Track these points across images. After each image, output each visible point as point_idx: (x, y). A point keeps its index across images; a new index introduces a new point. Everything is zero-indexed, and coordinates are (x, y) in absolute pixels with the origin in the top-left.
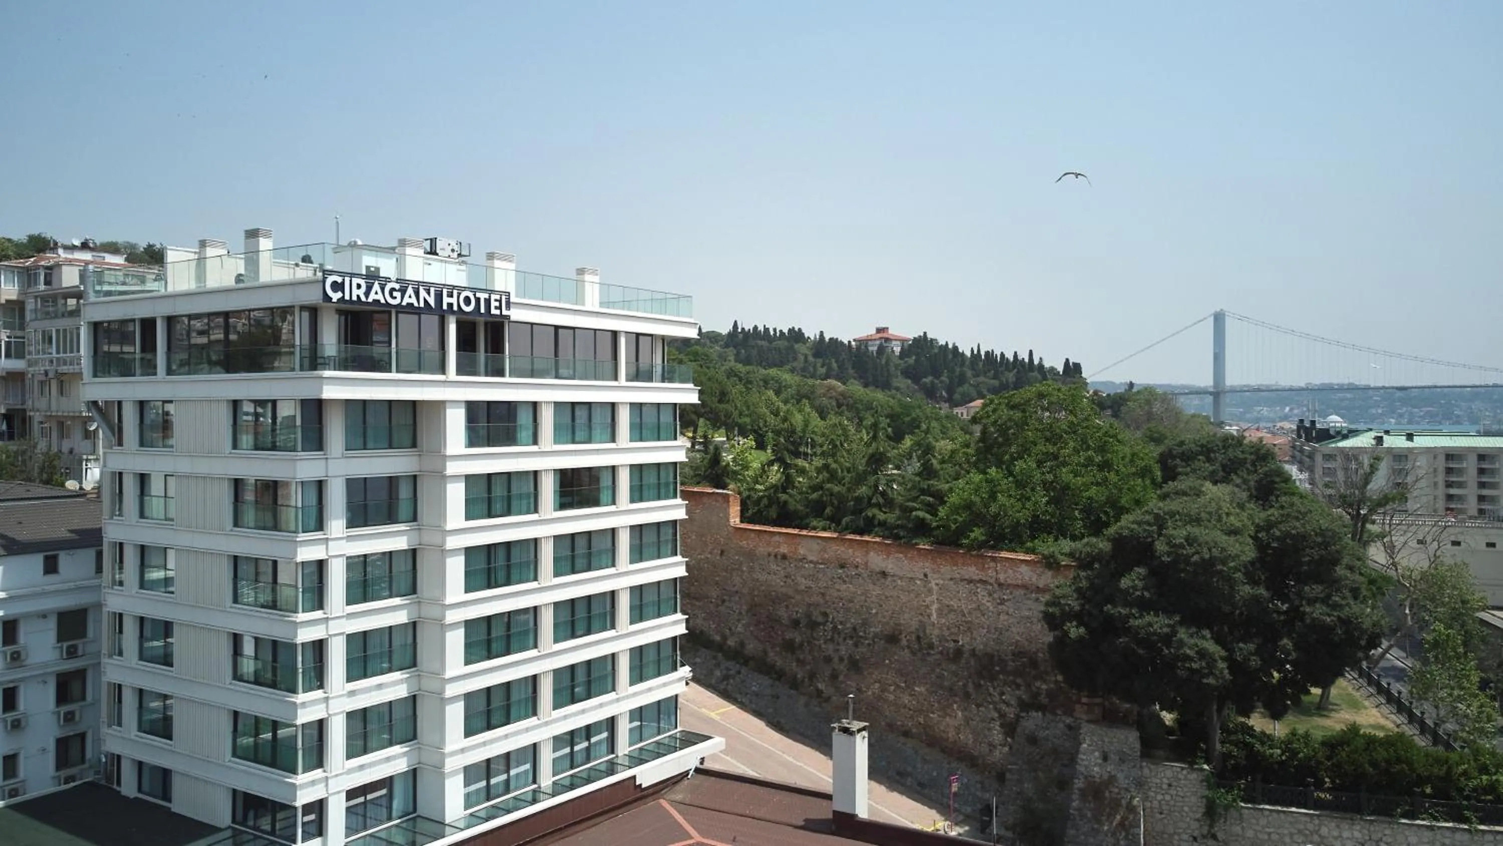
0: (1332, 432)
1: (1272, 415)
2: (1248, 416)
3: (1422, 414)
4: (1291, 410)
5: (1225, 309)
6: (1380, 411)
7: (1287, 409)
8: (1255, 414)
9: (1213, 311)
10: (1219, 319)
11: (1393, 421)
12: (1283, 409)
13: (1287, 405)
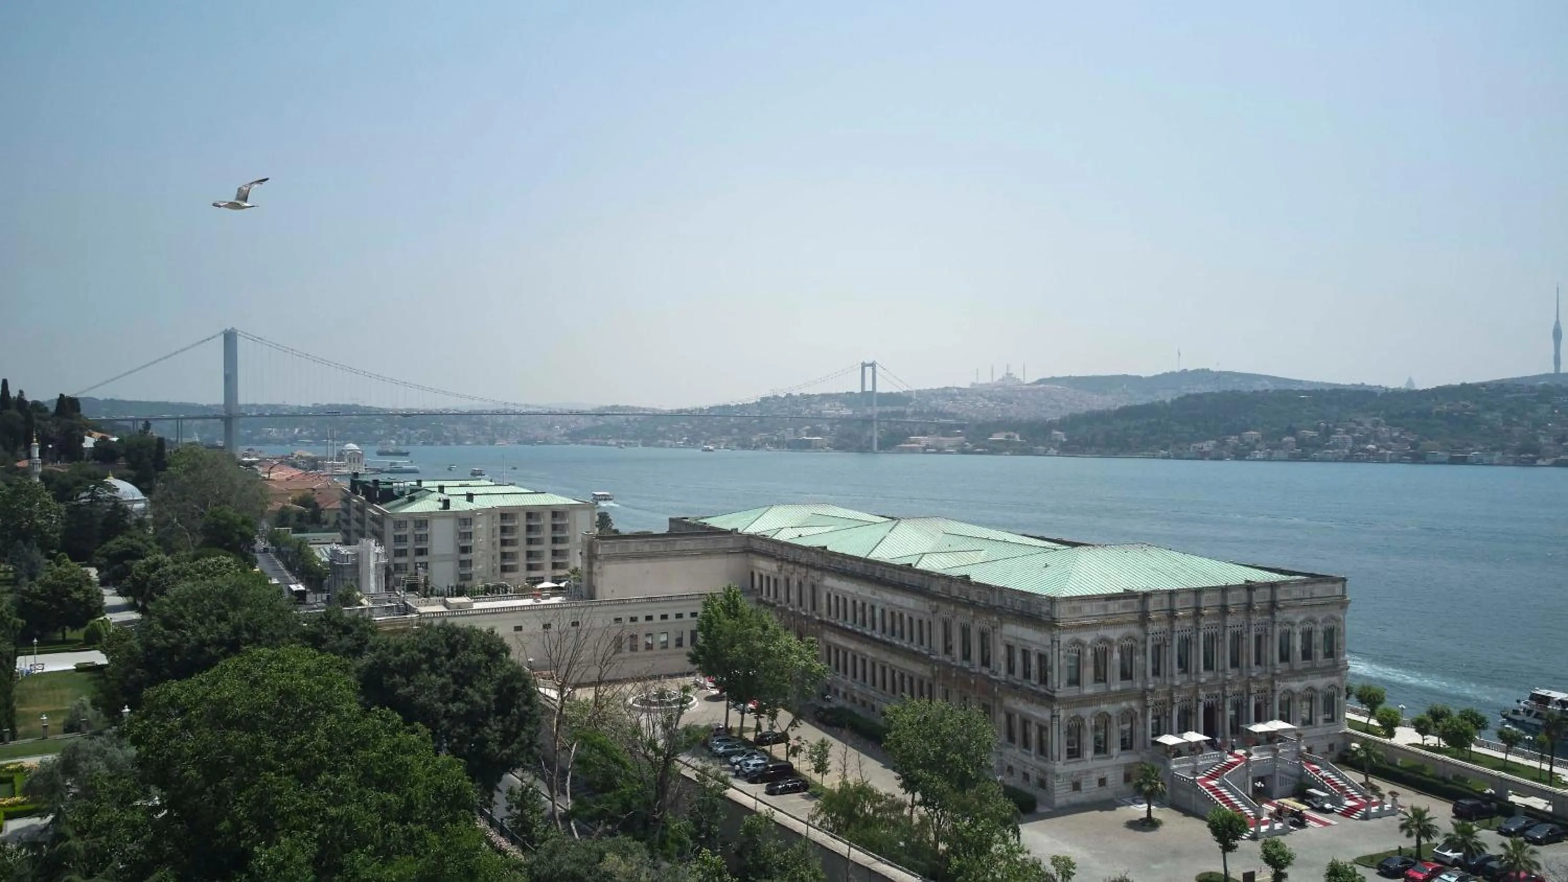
0: (395, 492)
1: (281, 436)
2: (256, 438)
3: (417, 435)
4: (300, 431)
5: (237, 328)
6: (382, 432)
7: (297, 430)
8: (264, 435)
9: (223, 329)
10: (230, 338)
11: (393, 442)
12: (293, 429)
13: (295, 427)
